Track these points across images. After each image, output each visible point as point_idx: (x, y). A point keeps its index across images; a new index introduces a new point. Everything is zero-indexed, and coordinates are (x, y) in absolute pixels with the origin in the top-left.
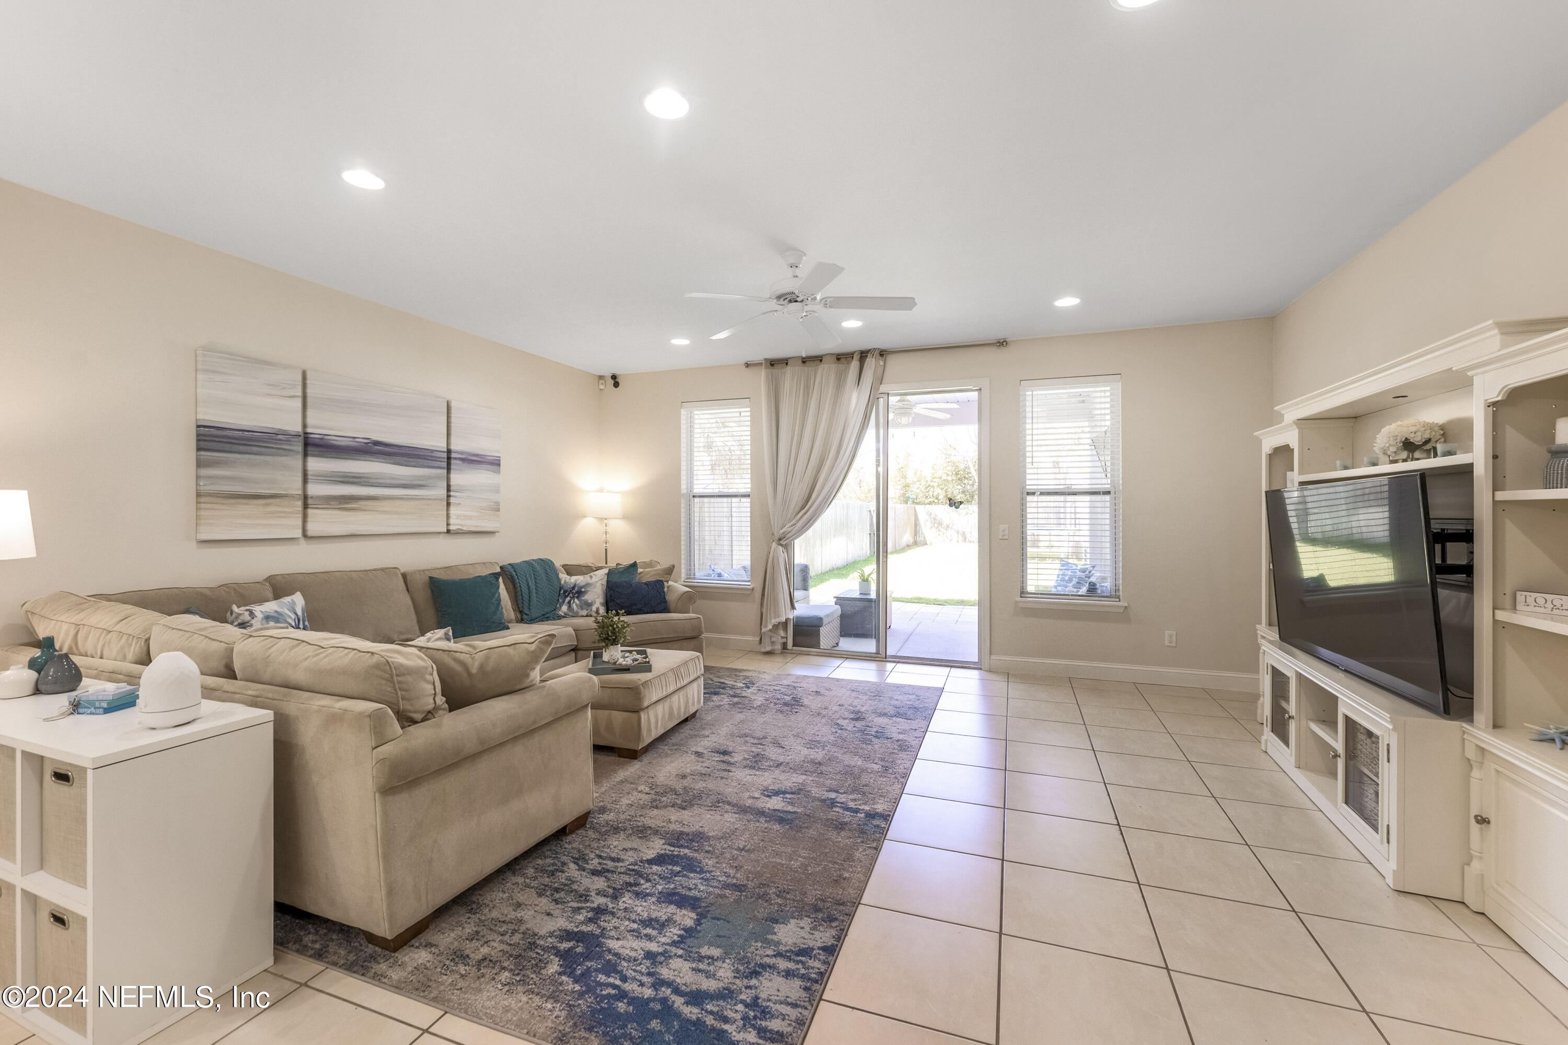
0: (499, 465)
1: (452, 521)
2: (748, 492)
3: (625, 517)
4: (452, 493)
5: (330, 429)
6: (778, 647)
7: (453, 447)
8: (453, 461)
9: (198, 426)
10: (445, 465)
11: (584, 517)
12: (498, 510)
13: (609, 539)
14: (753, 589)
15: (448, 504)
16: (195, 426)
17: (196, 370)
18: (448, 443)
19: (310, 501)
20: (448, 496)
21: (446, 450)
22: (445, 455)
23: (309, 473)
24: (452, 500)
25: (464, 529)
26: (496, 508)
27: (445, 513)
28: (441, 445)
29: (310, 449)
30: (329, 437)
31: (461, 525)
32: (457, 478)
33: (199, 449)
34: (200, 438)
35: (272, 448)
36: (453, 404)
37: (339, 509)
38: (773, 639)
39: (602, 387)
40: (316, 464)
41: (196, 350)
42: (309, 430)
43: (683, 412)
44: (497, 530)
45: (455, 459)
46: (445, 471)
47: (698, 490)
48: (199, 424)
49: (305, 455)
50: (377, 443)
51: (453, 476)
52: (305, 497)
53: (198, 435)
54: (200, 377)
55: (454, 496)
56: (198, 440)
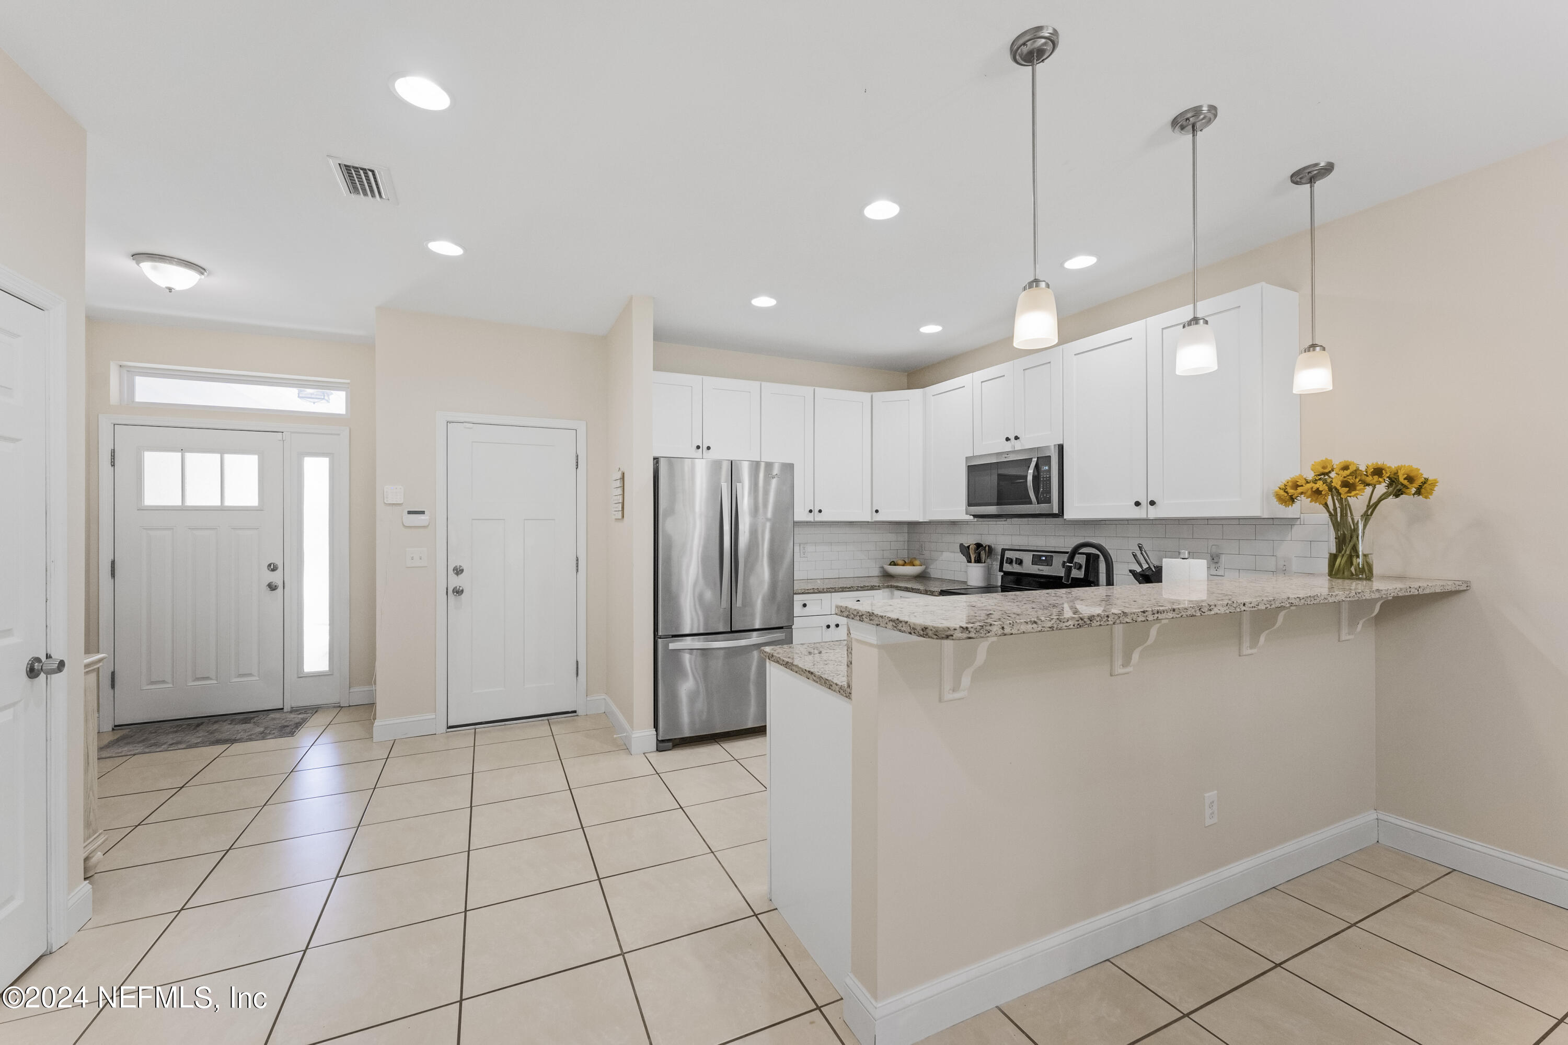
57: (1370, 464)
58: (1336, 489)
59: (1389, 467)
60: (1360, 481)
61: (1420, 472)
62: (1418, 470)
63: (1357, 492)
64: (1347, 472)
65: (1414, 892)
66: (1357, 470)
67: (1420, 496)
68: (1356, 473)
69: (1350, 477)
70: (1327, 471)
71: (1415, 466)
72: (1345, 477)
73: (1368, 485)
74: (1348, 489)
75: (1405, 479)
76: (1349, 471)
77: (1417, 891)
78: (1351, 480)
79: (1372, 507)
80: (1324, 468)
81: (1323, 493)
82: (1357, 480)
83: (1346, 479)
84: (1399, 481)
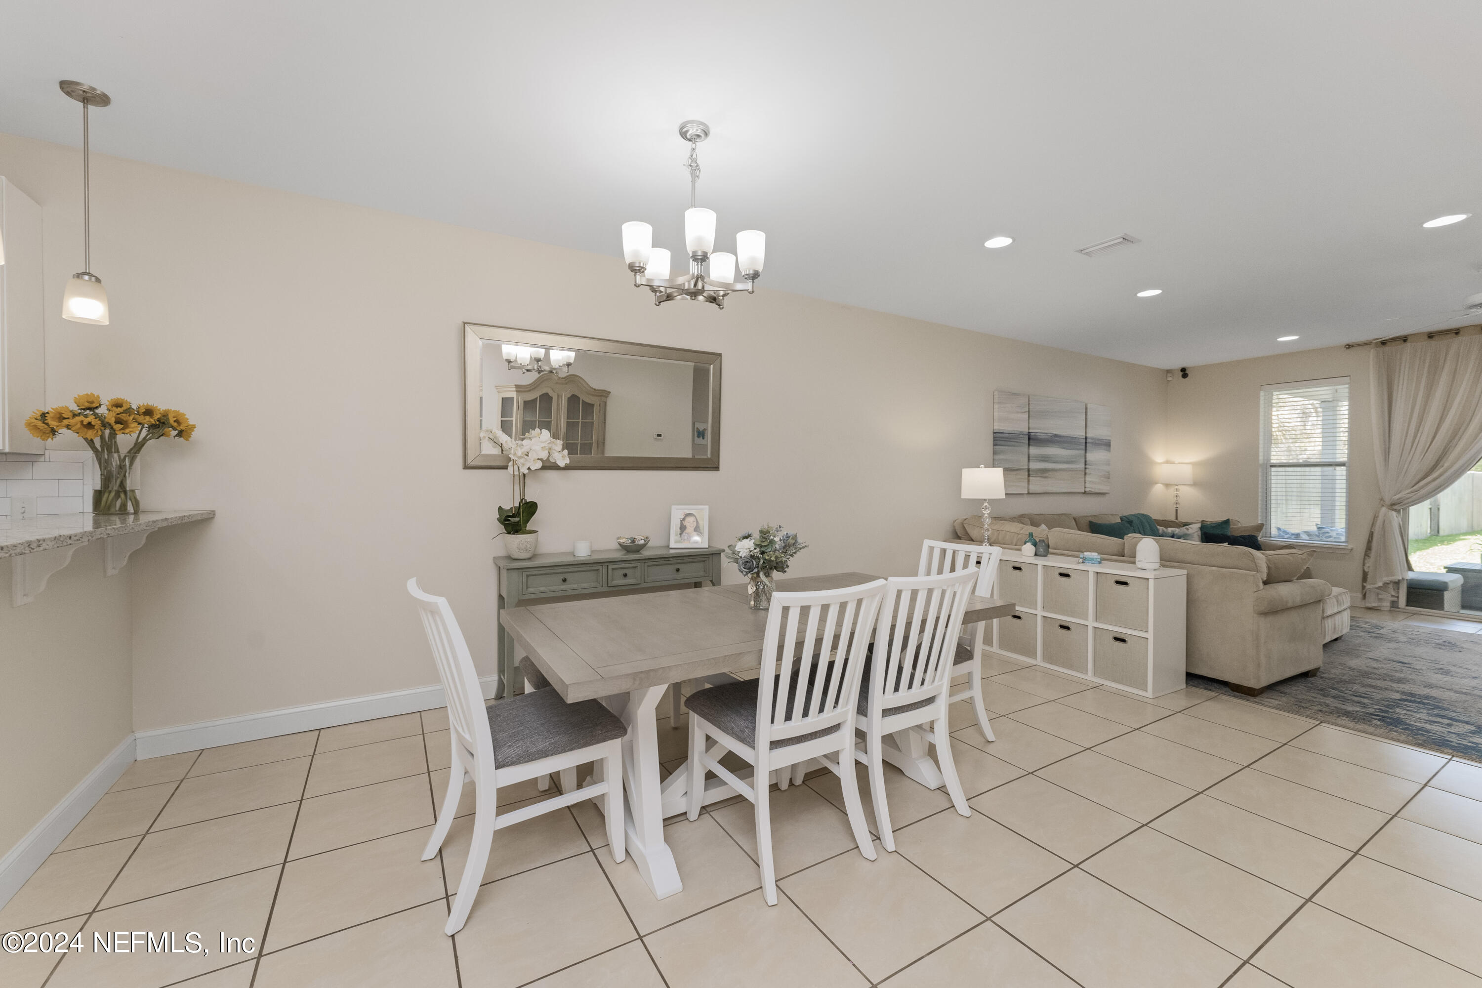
0: (1110, 446)
1: (1087, 485)
2: (1344, 462)
3: (1195, 484)
4: (1087, 467)
5: (1038, 429)
6: (1386, 605)
7: (1088, 435)
8: (1088, 445)
9: (995, 433)
10: (1084, 447)
11: (1156, 483)
12: (1109, 478)
13: (1179, 501)
14: (1352, 549)
15: (1085, 474)
16: (992, 433)
17: (994, 403)
18: (1086, 433)
19: (1031, 472)
20: (1086, 468)
21: (1084, 437)
22: (1084, 441)
23: (1031, 456)
24: (1087, 471)
25: (1093, 490)
26: (1108, 476)
27: (1083, 480)
28: (1081, 433)
29: (1031, 441)
30: (1040, 434)
31: (1091, 488)
32: (1090, 456)
33: (995, 445)
34: (995, 439)
35: (1017, 442)
36: (1089, 406)
37: (1041, 477)
38: (1380, 596)
39: (1170, 379)
40: (1034, 451)
41: (994, 393)
42: (1031, 431)
43: (1262, 393)
44: (1107, 492)
45: (1089, 442)
46: (1084, 451)
47: (1274, 460)
48: (995, 431)
49: (1029, 445)
50: (1056, 436)
51: (1088, 455)
52: (1029, 470)
53: (994, 437)
54: (996, 406)
55: (1089, 469)
56: (994, 440)
57: (141, 404)
58: (110, 425)
59: (159, 410)
60: (133, 419)
61: (186, 417)
62: (184, 415)
63: (131, 429)
64: (119, 410)
65: (182, 781)
66: (130, 408)
67: (182, 438)
68: (129, 411)
69: (124, 415)
70: (94, 405)
71: (182, 411)
72: (118, 414)
73: (139, 424)
74: (122, 426)
75: (175, 421)
76: (122, 408)
77: (184, 779)
78: (124, 417)
79: (138, 447)
80: (92, 402)
81: (96, 427)
82: (131, 418)
83: (119, 416)
84: (169, 423)
